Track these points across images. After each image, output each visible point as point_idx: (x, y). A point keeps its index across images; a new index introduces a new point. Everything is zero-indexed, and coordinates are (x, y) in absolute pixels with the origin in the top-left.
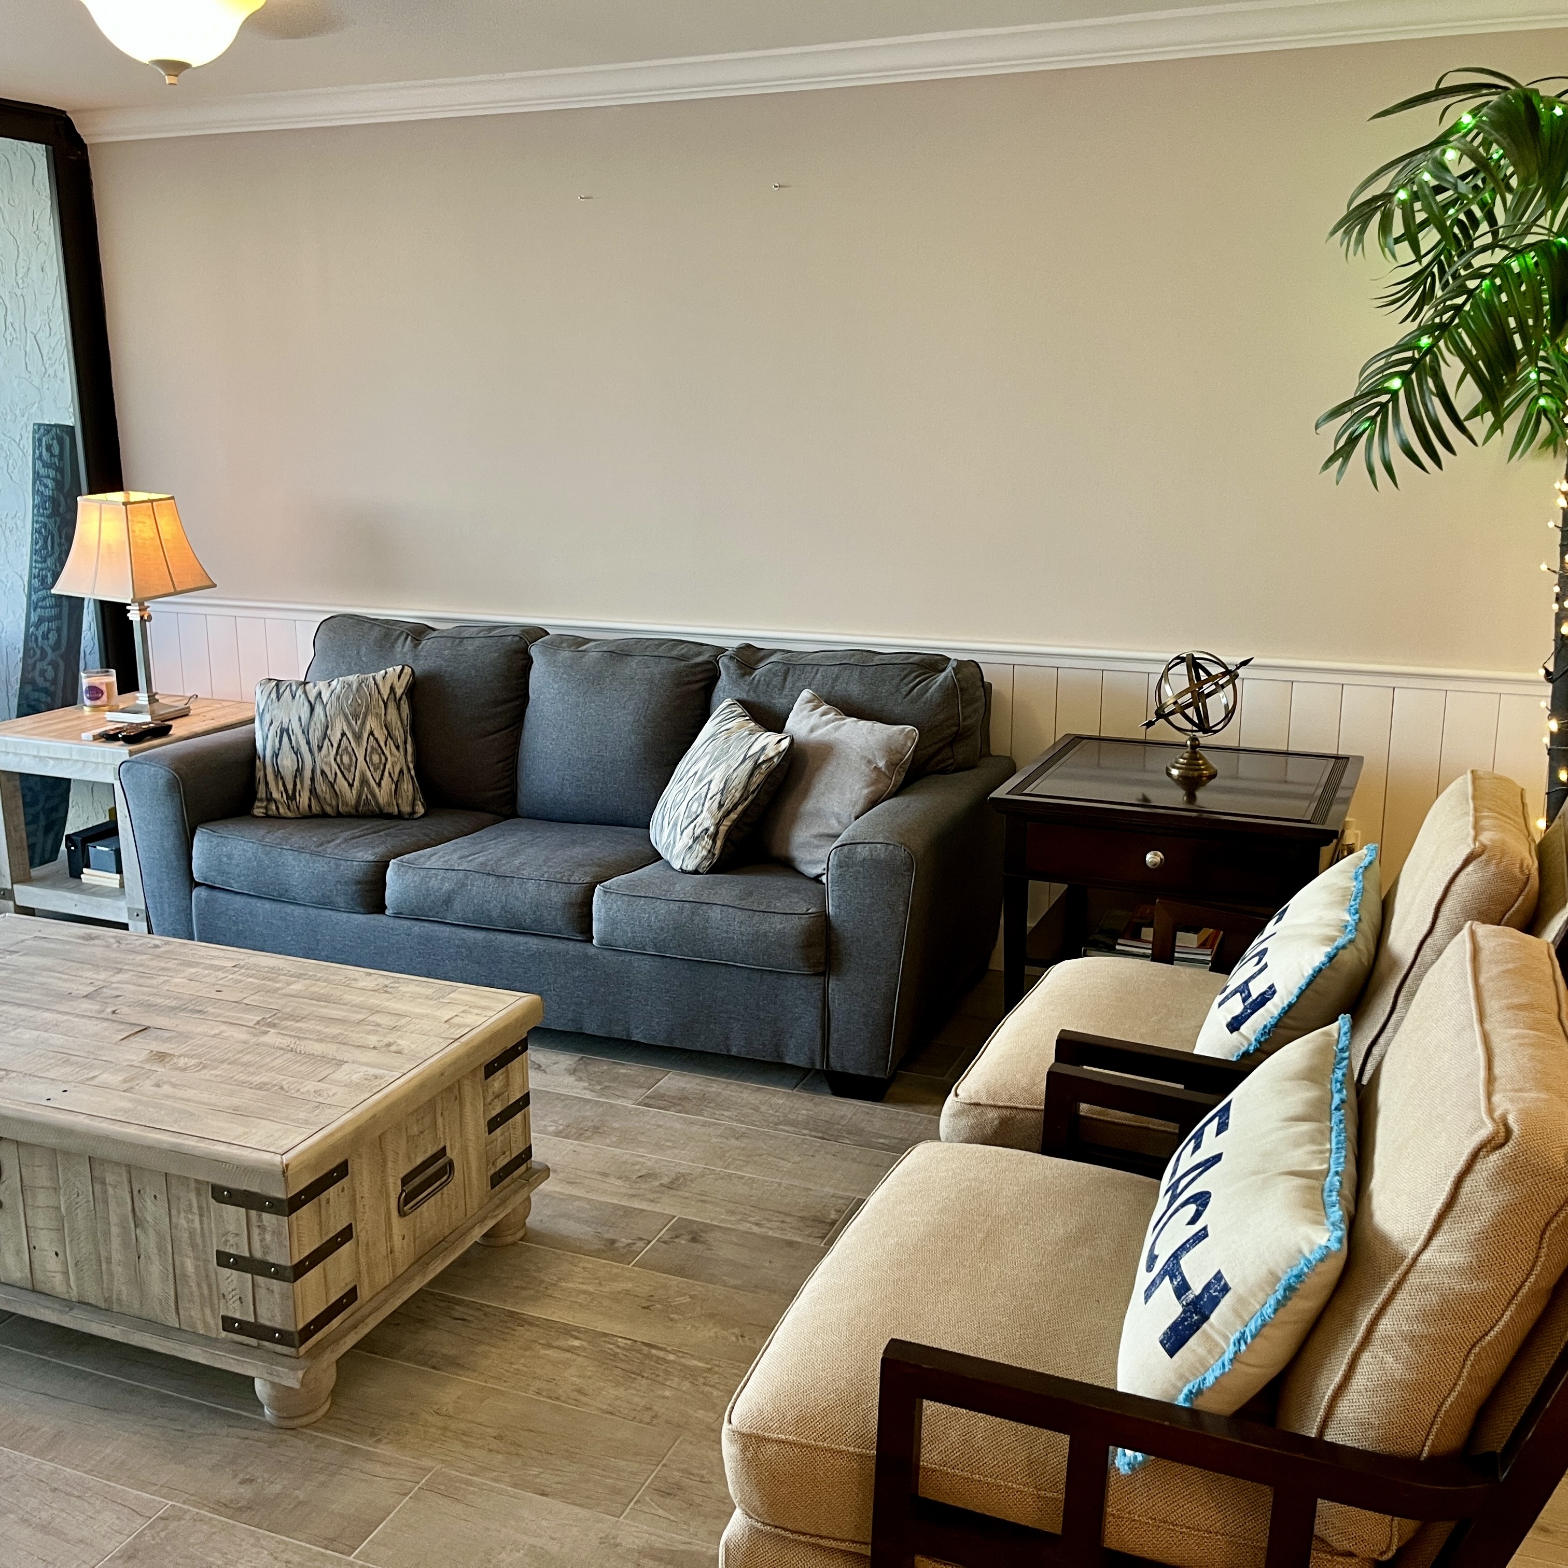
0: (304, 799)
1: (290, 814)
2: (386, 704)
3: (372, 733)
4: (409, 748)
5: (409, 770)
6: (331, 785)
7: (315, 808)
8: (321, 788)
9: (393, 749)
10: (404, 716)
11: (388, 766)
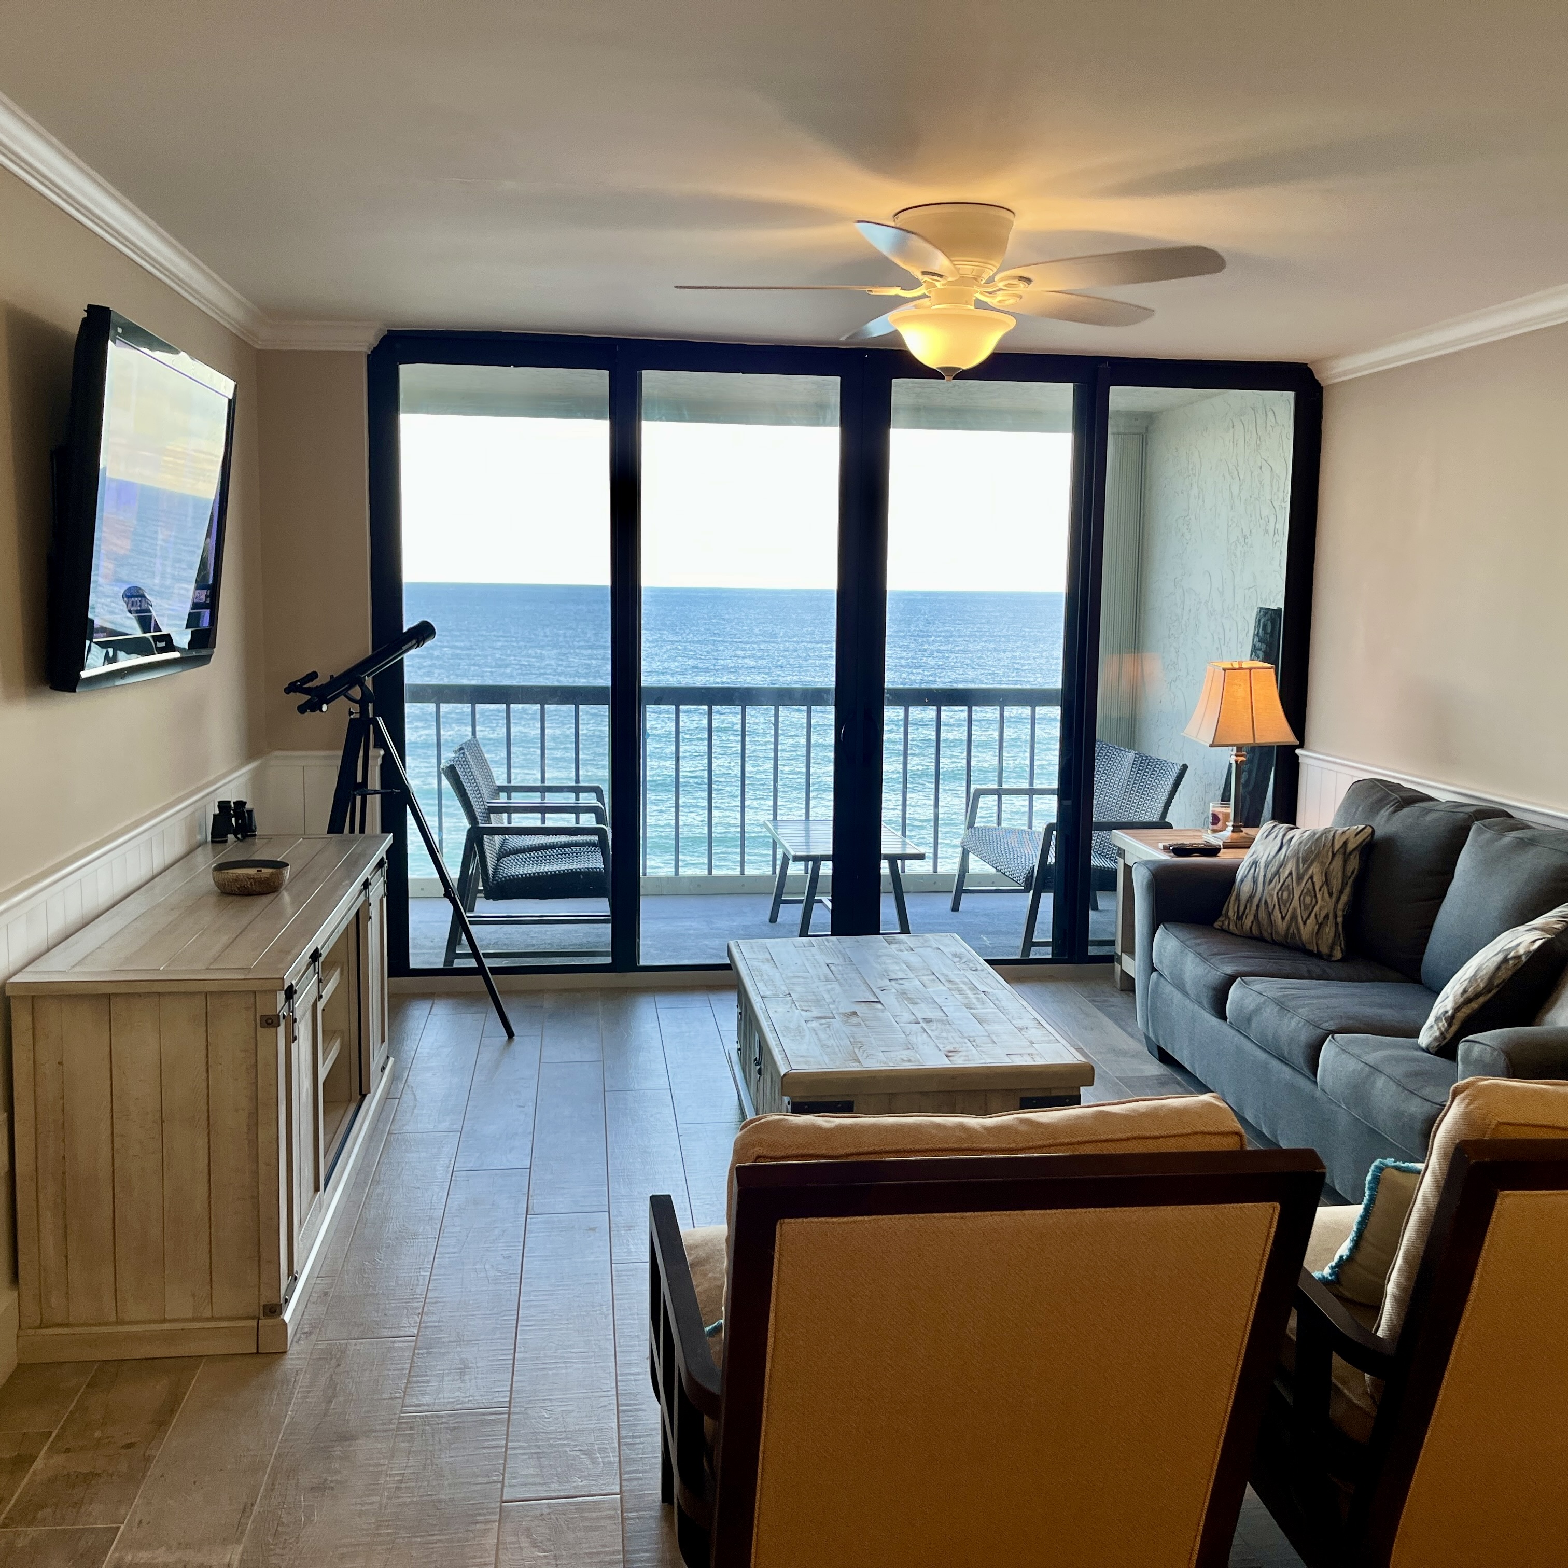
0: (1248, 921)
1: (1236, 932)
2: (1334, 855)
3: (1311, 878)
4: (1344, 898)
5: (1336, 917)
6: (1270, 914)
7: (1255, 931)
8: (1262, 914)
9: (1326, 895)
10: (1349, 869)
11: (1317, 908)
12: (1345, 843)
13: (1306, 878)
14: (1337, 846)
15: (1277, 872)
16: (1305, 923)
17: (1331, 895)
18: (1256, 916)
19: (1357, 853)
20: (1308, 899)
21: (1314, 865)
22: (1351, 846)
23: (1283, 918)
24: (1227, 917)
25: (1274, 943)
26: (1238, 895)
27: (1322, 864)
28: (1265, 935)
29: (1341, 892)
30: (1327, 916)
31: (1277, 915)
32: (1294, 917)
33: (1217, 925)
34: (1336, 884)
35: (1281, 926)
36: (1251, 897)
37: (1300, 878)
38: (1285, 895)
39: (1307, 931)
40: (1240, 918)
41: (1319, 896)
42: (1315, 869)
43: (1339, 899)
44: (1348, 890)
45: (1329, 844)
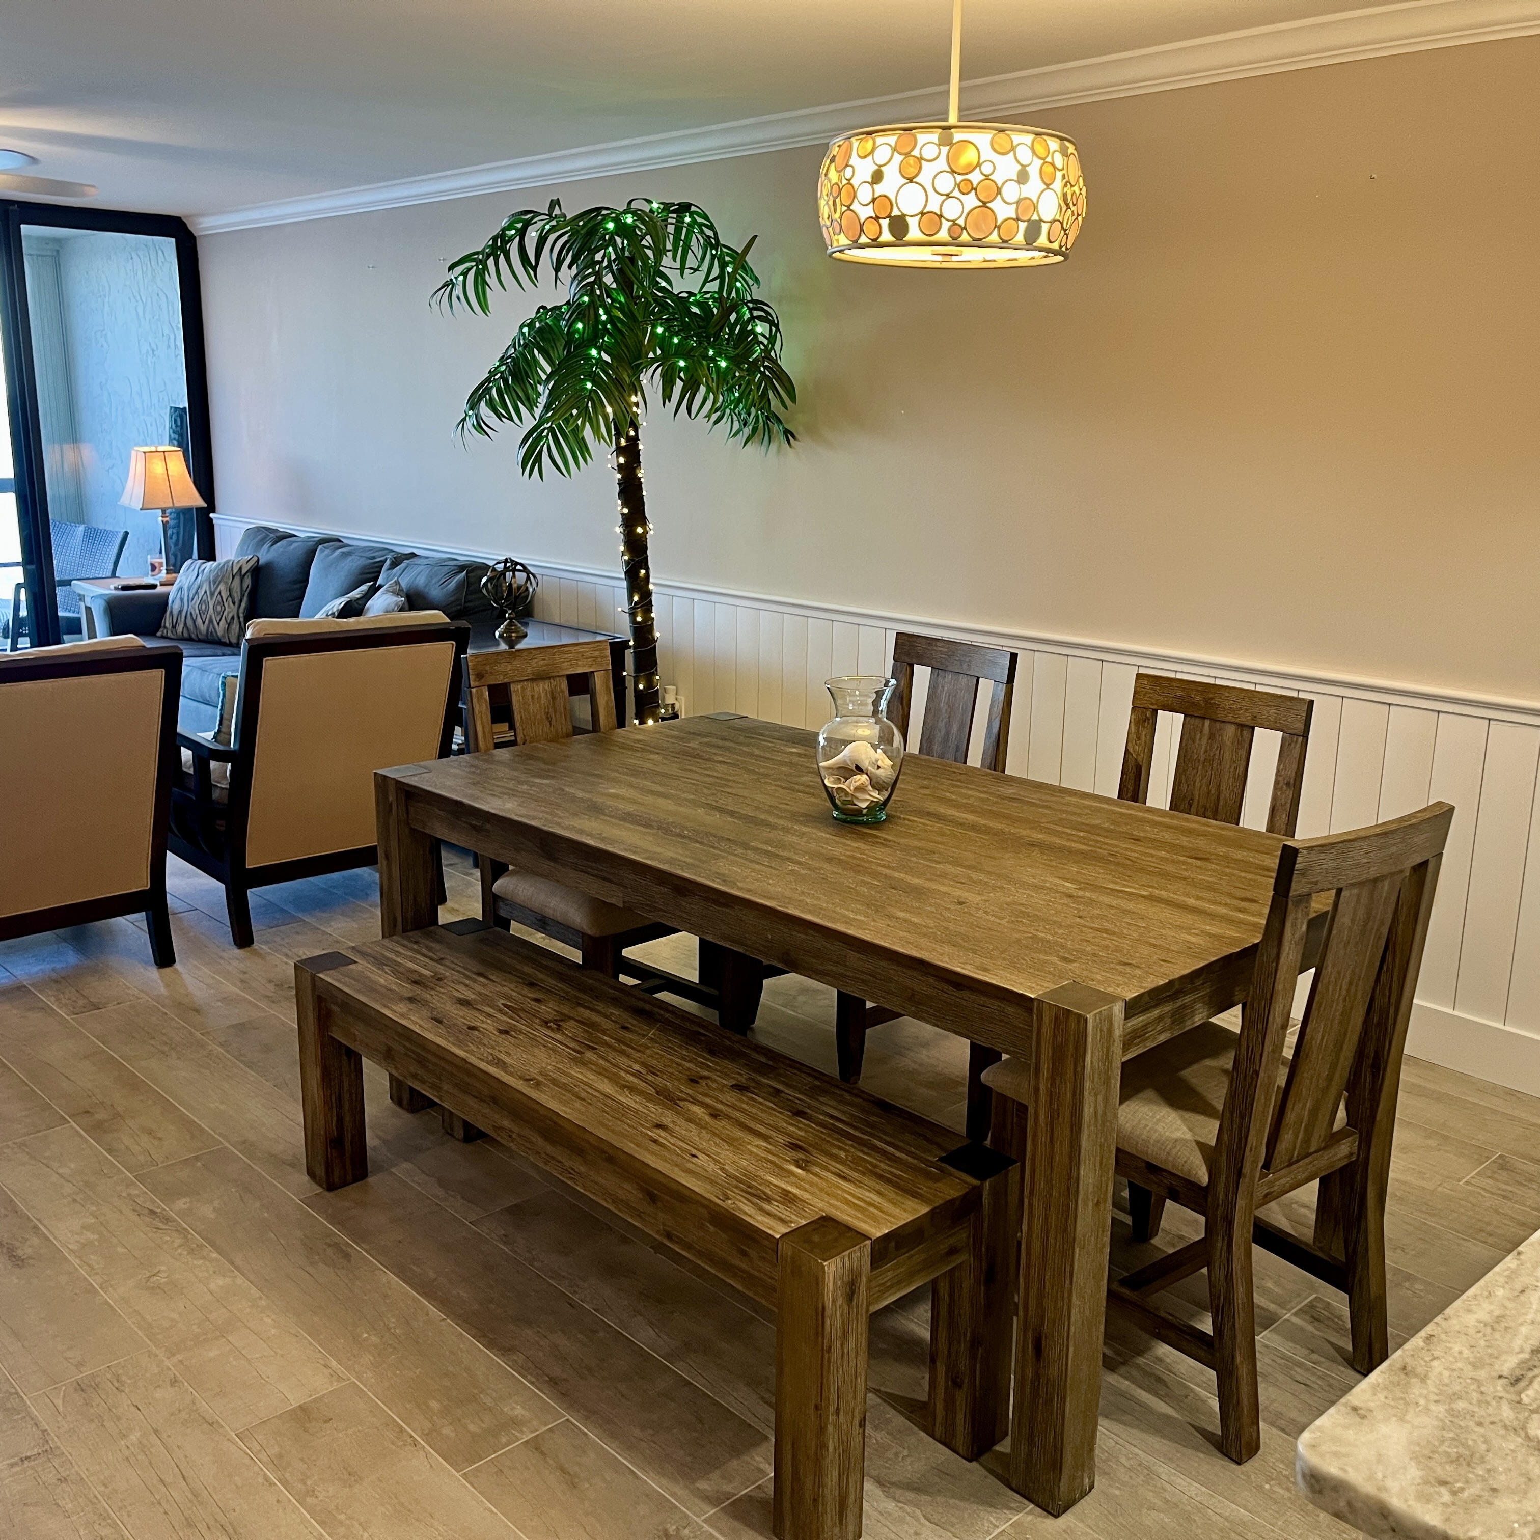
0: (180, 629)
1: (173, 637)
2: (233, 577)
3: (220, 593)
4: (243, 605)
5: (239, 617)
6: (194, 621)
7: (186, 635)
8: (190, 623)
9: (231, 604)
10: (245, 586)
11: (225, 613)
12: (240, 568)
13: (216, 594)
14: (235, 570)
15: (197, 592)
16: (218, 624)
17: (234, 603)
18: (185, 624)
19: (249, 574)
20: (219, 608)
21: (222, 584)
22: (244, 571)
23: (204, 623)
24: (165, 627)
25: (200, 641)
26: (171, 613)
27: (226, 583)
28: (193, 636)
29: (241, 601)
30: (233, 618)
31: (199, 621)
32: (211, 621)
33: (159, 634)
34: (237, 596)
35: (203, 628)
36: (180, 612)
37: (212, 594)
38: (204, 607)
39: (220, 630)
40: (174, 627)
41: (226, 605)
42: (222, 587)
43: (240, 606)
44: (245, 599)
45: (229, 569)
